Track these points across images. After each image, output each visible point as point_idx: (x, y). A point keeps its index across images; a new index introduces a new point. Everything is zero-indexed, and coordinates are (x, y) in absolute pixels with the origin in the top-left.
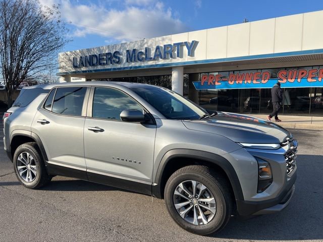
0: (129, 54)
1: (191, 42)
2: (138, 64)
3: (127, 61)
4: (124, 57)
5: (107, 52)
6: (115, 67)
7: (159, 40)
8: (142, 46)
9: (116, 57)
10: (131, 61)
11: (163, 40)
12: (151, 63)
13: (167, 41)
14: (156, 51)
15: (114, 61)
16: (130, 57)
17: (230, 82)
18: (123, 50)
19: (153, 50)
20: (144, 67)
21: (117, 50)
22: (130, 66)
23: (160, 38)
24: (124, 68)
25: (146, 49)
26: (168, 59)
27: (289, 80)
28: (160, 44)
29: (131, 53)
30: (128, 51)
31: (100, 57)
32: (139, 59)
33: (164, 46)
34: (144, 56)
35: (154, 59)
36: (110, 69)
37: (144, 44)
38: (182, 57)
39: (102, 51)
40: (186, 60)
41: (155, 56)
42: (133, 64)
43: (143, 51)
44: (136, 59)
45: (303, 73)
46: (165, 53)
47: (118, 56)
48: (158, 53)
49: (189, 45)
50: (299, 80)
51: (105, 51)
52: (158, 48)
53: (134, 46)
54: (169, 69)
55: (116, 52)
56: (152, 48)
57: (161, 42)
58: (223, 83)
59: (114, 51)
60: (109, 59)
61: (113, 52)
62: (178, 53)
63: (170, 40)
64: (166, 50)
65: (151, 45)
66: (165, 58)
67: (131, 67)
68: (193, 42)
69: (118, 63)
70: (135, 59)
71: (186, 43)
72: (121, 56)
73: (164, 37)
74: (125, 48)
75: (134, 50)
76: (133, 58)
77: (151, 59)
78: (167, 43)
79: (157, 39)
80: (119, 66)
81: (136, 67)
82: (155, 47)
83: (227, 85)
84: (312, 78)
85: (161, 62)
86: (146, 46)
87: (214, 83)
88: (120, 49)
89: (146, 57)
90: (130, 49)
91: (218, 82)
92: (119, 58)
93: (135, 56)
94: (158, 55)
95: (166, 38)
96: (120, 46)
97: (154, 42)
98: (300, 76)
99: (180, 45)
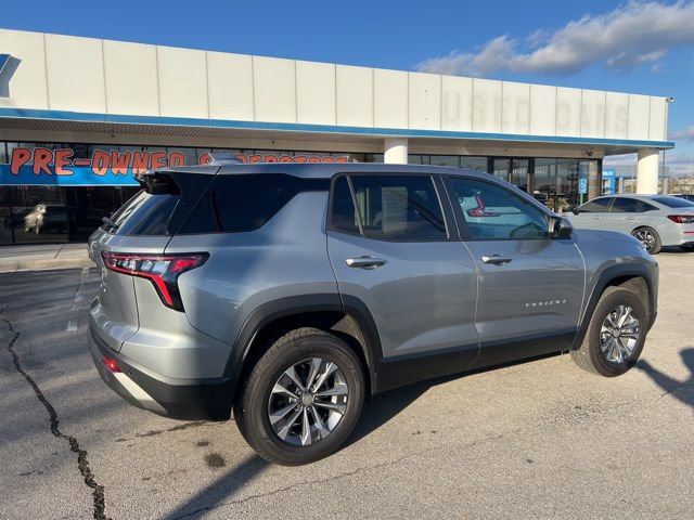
17: (96, 170)
58: (78, 172)
83: (90, 176)
87: (53, 169)
91: (64, 167)
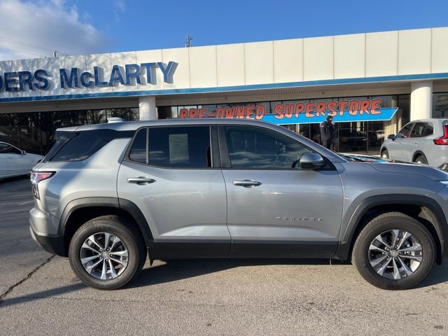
0: (66, 76)
1: (167, 63)
2: (82, 91)
3: (62, 86)
4: (55, 80)
5: (20, 69)
6: (39, 95)
7: (117, 58)
8: (87, 64)
9: (41, 79)
10: (70, 86)
11: (124, 57)
12: (104, 90)
13: (130, 59)
14: (113, 72)
15: (36, 85)
16: (66, 79)
18: (53, 68)
19: (107, 71)
20: (94, 95)
21: (41, 68)
22: (68, 93)
23: (118, 55)
24: (58, 97)
25: (96, 69)
26: (134, 85)
27: (287, 115)
28: (119, 62)
29: (69, 74)
30: (62, 71)
31: (8, 79)
32: (84, 84)
33: (126, 66)
34: (93, 80)
35: (111, 85)
36: (31, 98)
37: (91, 62)
38: (154, 83)
39: (11, 68)
40: (162, 88)
41: (111, 80)
42: (73, 91)
43: (91, 71)
44: (80, 83)
45: (300, 107)
46: (128, 76)
47: (45, 77)
48: (116, 76)
49: (165, 68)
50: (297, 115)
51: (17, 68)
52: (116, 69)
53: (73, 64)
54: (134, 100)
55: (38, 72)
56: (106, 67)
57: (120, 60)
59: (35, 69)
60: (26, 81)
61: (33, 71)
62: (149, 77)
63: (135, 58)
64: (130, 72)
65: (103, 63)
66: (128, 83)
67: (71, 96)
68: (170, 63)
69: (44, 88)
70: (76, 83)
71: (160, 65)
72: (49, 78)
73: (125, 53)
74: (57, 66)
75: (74, 71)
76: (73, 82)
77: (105, 84)
78: (129, 62)
79: (113, 55)
80: (46, 93)
81: (80, 96)
82: (110, 67)
84: (310, 113)
85: (121, 88)
86: (95, 64)
88: (47, 66)
89: (97, 80)
90: (66, 67)
92: (46, 81)
93: (76, 79)
94: (117, 79)
95: (128, 55)
96: (46, 62)
97: (109, 60)
98: (298, 111)
99: (151, 66)
